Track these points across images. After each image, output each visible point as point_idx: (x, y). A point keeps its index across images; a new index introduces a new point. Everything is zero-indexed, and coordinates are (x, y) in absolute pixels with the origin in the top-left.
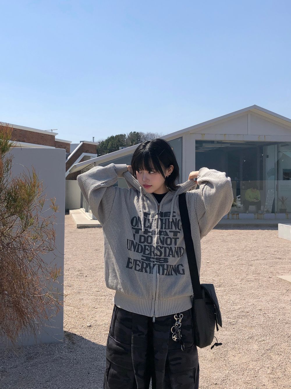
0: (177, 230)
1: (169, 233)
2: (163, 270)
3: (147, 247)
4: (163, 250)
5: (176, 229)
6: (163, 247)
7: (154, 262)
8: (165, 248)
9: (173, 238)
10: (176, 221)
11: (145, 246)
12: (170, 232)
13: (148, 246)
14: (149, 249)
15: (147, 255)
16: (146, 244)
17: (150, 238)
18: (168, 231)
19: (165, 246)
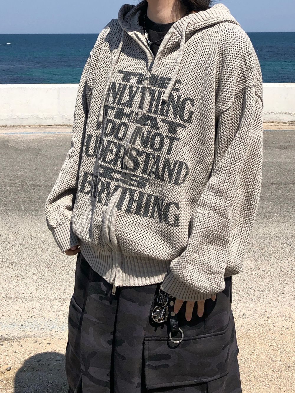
0: (178, 120)
1: (160, 124)
2: (131, 200)
3: (112, 146)
4: (141, 160)
5: (175, 118)
6: (143, 152)
7: (117, 180)
8: (148, 155)
9: (167, 136)
10: (178, 100)
11: (109, 142)
12: (164, 121)
13: (115, 144)
14: (115, 150)
15: (106, 162)
16: (112, 138)
17: (122, 128)
18: (159, 118)
19: (149, 150)
